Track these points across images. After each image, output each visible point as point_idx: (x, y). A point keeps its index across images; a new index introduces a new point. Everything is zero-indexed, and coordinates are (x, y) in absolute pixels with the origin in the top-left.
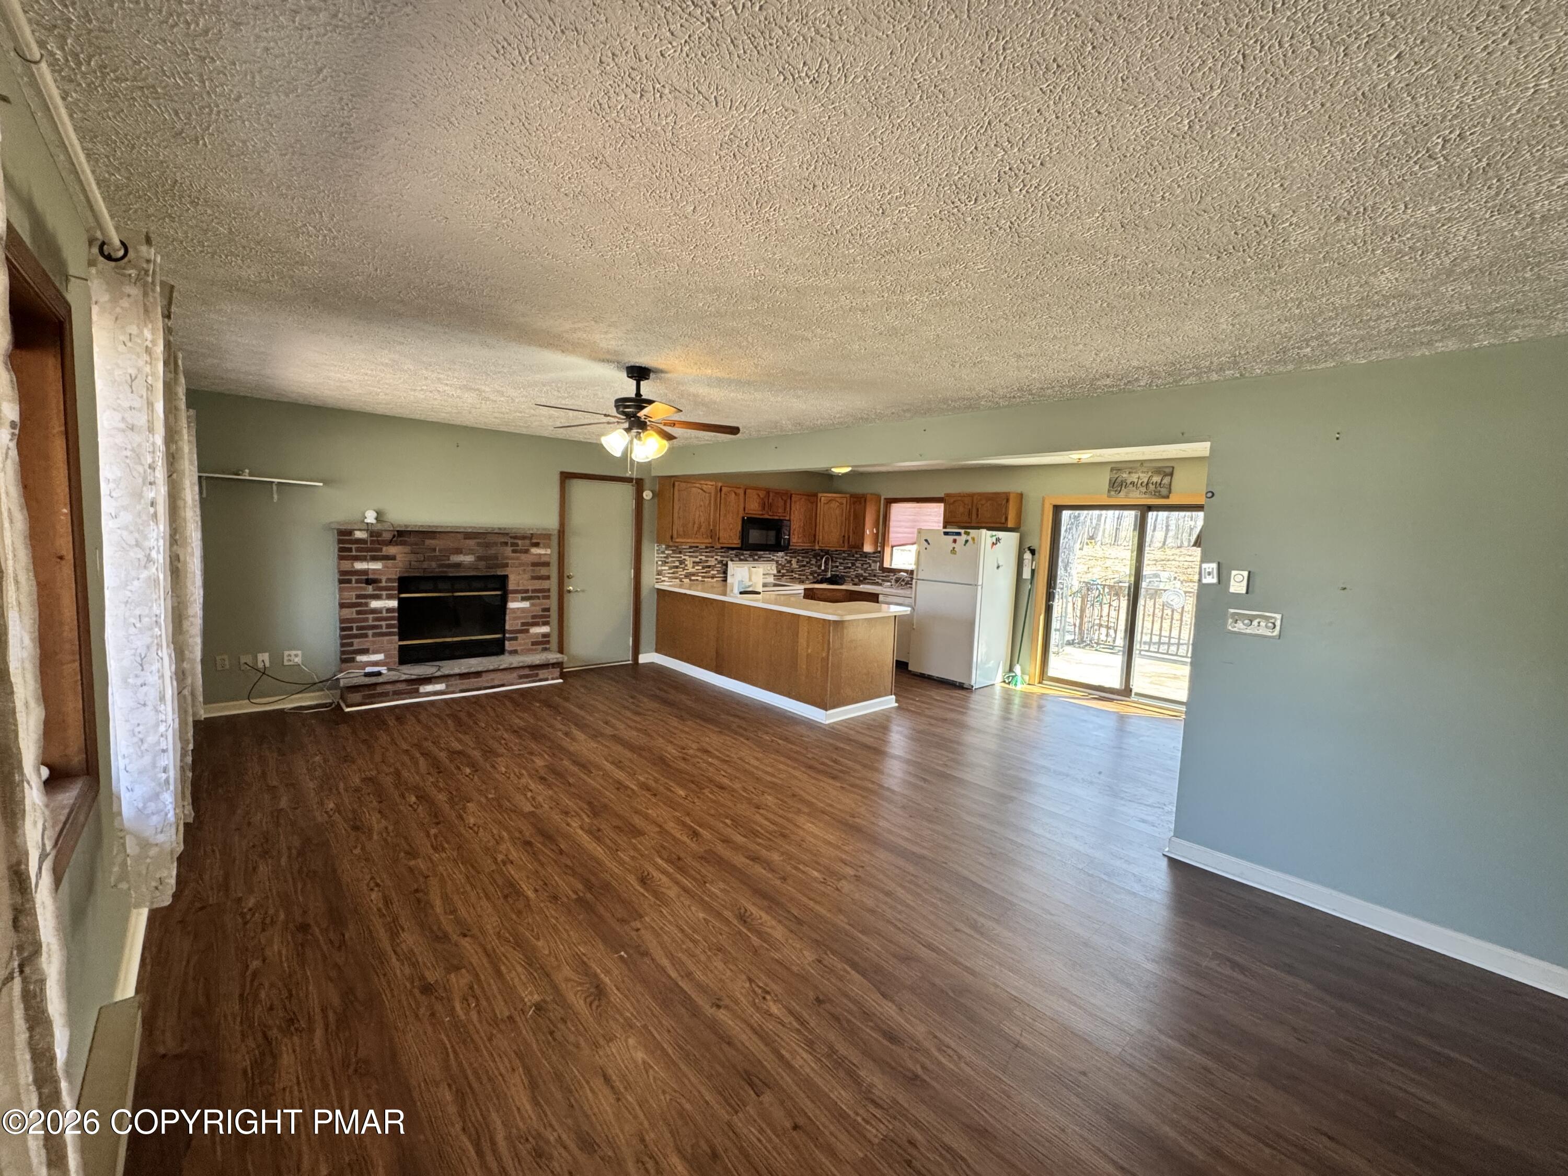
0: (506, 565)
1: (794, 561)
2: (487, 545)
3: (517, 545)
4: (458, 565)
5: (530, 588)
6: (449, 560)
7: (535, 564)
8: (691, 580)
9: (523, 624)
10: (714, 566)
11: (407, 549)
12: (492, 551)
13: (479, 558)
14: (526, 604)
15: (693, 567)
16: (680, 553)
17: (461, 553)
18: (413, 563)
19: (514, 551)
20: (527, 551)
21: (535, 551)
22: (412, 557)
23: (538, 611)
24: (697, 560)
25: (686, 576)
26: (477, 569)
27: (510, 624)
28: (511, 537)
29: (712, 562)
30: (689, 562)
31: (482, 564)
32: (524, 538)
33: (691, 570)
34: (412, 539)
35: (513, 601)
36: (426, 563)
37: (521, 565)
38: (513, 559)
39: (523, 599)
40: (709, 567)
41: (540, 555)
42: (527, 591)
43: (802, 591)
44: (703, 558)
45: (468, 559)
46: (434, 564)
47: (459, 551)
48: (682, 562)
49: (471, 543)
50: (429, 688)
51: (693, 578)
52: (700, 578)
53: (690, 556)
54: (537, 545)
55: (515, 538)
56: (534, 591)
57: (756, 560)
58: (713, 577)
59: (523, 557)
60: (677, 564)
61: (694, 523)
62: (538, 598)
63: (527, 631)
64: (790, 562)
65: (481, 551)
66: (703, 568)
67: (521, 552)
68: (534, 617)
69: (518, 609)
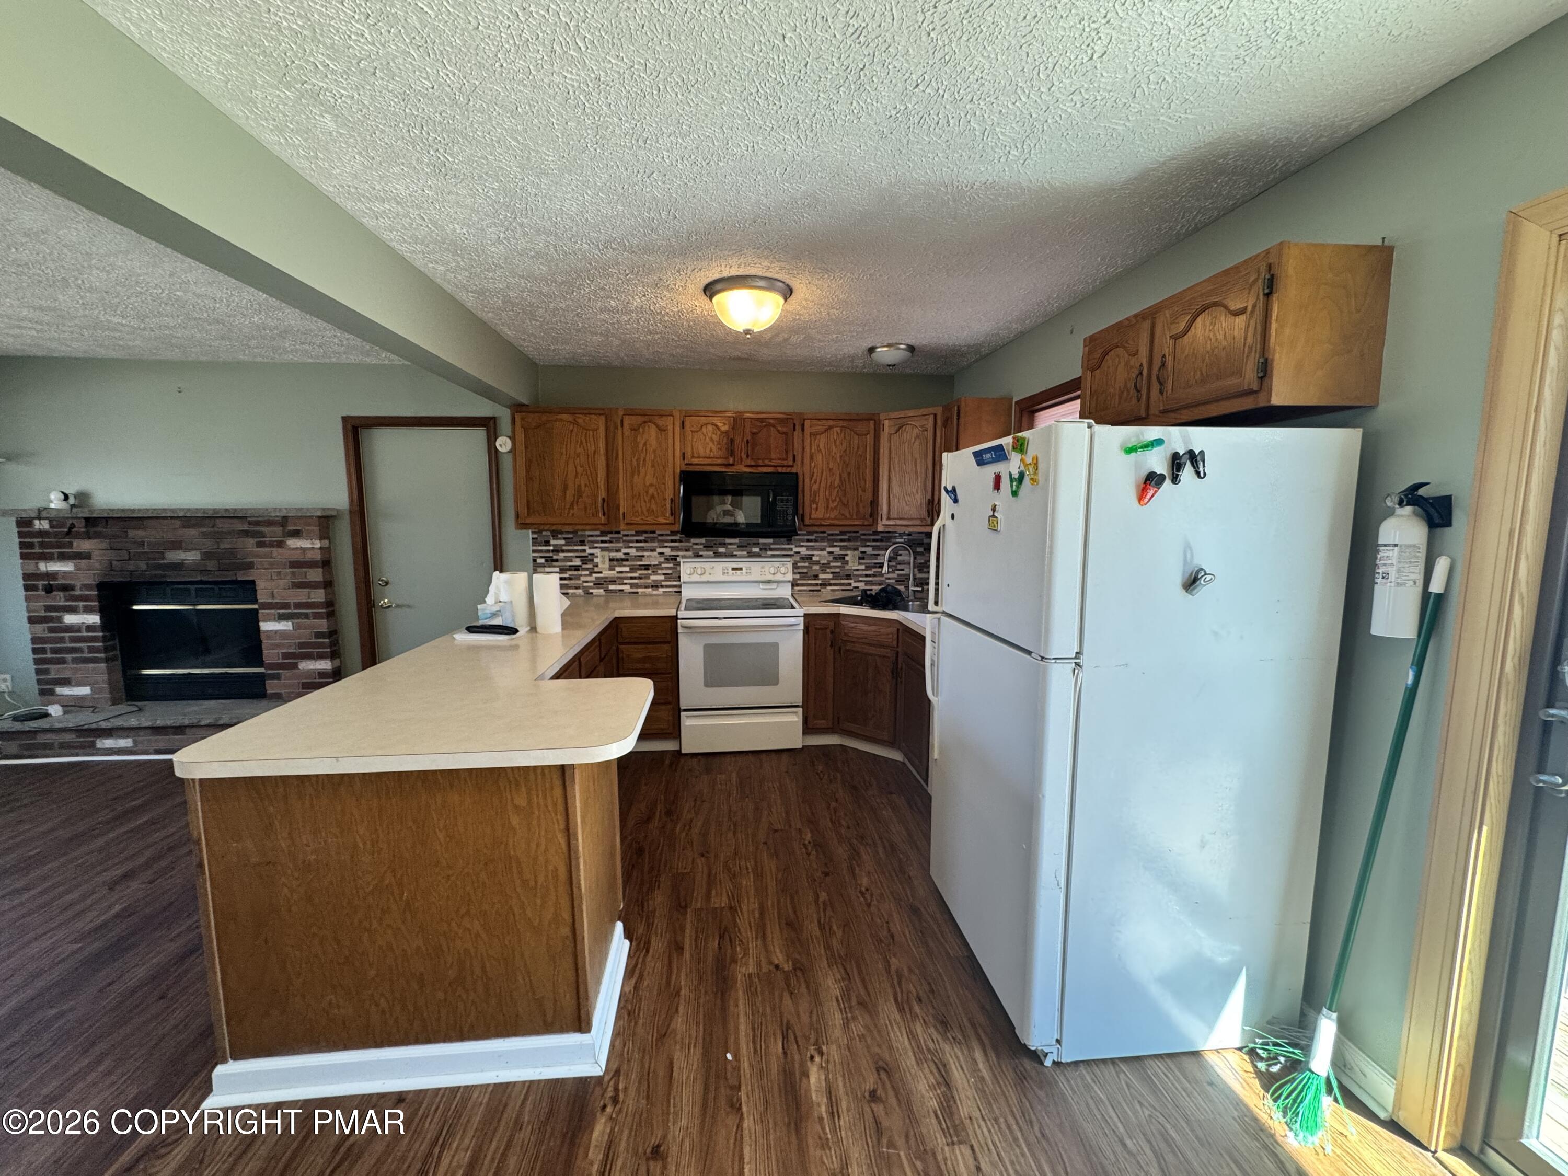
0: (250, 566)
1: (851, 556)
2: (218, 536)
3: (263, 535)
4: (178, 566)
5: (292, 600)
6: (163, 558)
7: (295, 564)
8: (606, 590)
9: (286, 656)
10: (657, 567)
11: (104, 544)
12: (225, 545)
13: (207, 556)
14: (285, 626)
15: (611, 568)
16: (582, 543)
17: (180, 548)
18: (114, 563)
19: (260, 545)
20: (280, 544)
21: (292, 543)
22: (111, 555)
23: (306, 635)
24: (620, 555)
25: (597, 584)
26: (205, 571)
27: (270, 654)
28: (250, 523)
29: (652, 558)
30: (601, 559)
31: (211, 565)
32: (270, 523)
33: (607, 573)
34: (111, 530)
35: (265, 621)
36: (132, 562)
37: (272, 566)
38: (258, 556)
39: (282, 618)
40: (646, 567)
41: (304, 550)
42: (285, 606)
43: (801, 620)
44: (633, 552)
45: (191, 557)
46: (143, 565)
47: (177, 545)
48: (586, 560)
49: (192, 532)
50: (108, 743)
51: (611, 587)
52: (627, 588)
53: (603, 549)
54: (296, 534)
55: (257, 523)
56: (298, 605)
57: (758, 555)
58: (655, 586)
59: (275, 551)
60: (577, 562)
61: (565, 488)
62: (306, 616)
63: (295, 666)
64: (842, 558)
65: (209, 545)
66: (633, 570)
67: (271, 545)
68: (301, 645)
69: (276, 632)
